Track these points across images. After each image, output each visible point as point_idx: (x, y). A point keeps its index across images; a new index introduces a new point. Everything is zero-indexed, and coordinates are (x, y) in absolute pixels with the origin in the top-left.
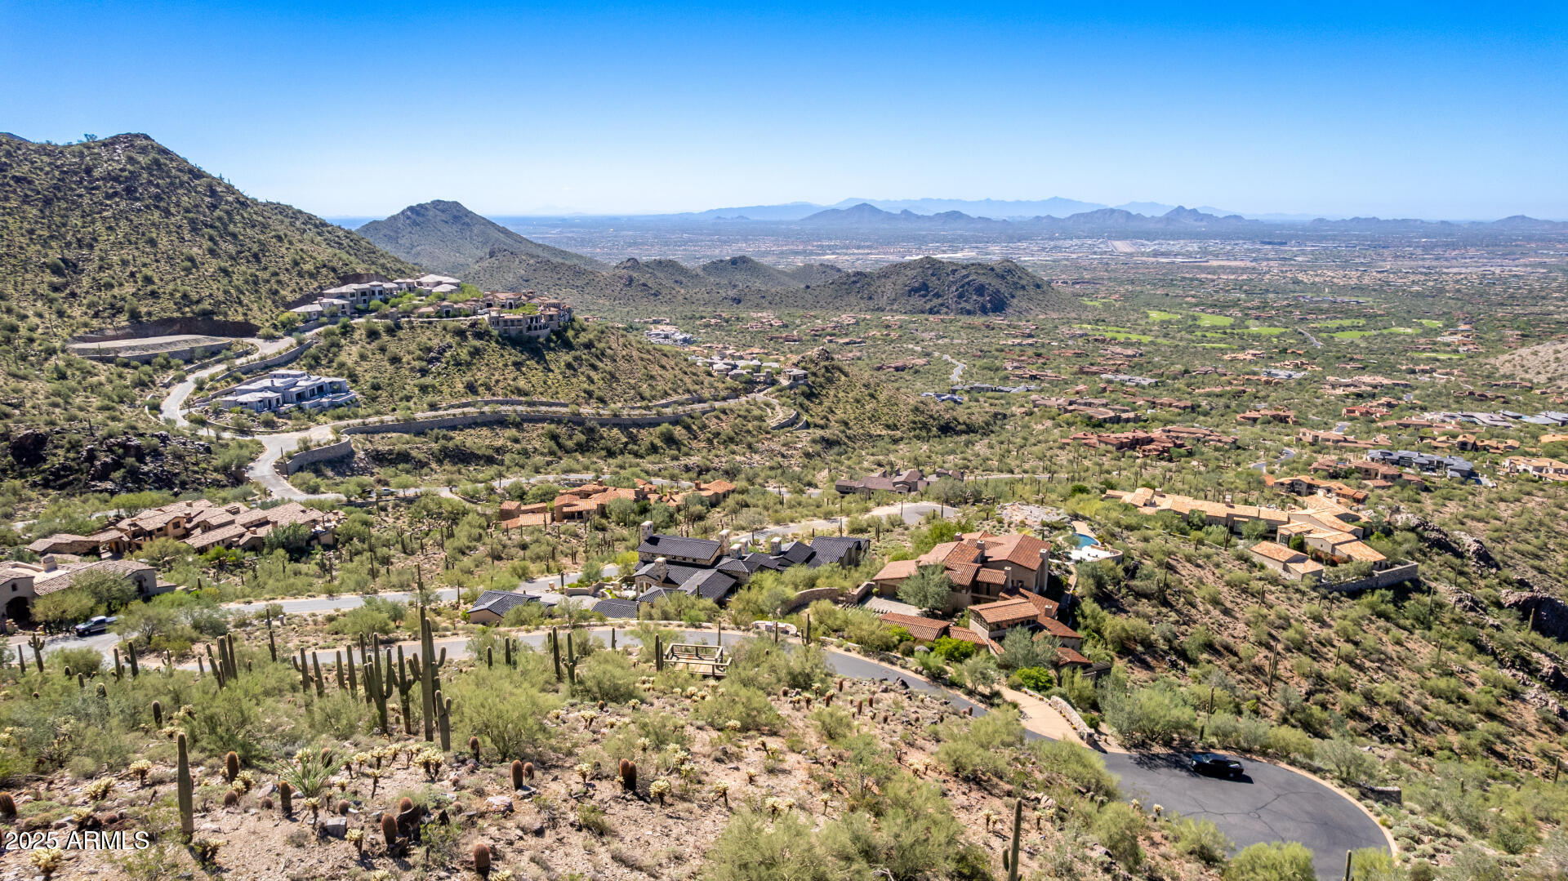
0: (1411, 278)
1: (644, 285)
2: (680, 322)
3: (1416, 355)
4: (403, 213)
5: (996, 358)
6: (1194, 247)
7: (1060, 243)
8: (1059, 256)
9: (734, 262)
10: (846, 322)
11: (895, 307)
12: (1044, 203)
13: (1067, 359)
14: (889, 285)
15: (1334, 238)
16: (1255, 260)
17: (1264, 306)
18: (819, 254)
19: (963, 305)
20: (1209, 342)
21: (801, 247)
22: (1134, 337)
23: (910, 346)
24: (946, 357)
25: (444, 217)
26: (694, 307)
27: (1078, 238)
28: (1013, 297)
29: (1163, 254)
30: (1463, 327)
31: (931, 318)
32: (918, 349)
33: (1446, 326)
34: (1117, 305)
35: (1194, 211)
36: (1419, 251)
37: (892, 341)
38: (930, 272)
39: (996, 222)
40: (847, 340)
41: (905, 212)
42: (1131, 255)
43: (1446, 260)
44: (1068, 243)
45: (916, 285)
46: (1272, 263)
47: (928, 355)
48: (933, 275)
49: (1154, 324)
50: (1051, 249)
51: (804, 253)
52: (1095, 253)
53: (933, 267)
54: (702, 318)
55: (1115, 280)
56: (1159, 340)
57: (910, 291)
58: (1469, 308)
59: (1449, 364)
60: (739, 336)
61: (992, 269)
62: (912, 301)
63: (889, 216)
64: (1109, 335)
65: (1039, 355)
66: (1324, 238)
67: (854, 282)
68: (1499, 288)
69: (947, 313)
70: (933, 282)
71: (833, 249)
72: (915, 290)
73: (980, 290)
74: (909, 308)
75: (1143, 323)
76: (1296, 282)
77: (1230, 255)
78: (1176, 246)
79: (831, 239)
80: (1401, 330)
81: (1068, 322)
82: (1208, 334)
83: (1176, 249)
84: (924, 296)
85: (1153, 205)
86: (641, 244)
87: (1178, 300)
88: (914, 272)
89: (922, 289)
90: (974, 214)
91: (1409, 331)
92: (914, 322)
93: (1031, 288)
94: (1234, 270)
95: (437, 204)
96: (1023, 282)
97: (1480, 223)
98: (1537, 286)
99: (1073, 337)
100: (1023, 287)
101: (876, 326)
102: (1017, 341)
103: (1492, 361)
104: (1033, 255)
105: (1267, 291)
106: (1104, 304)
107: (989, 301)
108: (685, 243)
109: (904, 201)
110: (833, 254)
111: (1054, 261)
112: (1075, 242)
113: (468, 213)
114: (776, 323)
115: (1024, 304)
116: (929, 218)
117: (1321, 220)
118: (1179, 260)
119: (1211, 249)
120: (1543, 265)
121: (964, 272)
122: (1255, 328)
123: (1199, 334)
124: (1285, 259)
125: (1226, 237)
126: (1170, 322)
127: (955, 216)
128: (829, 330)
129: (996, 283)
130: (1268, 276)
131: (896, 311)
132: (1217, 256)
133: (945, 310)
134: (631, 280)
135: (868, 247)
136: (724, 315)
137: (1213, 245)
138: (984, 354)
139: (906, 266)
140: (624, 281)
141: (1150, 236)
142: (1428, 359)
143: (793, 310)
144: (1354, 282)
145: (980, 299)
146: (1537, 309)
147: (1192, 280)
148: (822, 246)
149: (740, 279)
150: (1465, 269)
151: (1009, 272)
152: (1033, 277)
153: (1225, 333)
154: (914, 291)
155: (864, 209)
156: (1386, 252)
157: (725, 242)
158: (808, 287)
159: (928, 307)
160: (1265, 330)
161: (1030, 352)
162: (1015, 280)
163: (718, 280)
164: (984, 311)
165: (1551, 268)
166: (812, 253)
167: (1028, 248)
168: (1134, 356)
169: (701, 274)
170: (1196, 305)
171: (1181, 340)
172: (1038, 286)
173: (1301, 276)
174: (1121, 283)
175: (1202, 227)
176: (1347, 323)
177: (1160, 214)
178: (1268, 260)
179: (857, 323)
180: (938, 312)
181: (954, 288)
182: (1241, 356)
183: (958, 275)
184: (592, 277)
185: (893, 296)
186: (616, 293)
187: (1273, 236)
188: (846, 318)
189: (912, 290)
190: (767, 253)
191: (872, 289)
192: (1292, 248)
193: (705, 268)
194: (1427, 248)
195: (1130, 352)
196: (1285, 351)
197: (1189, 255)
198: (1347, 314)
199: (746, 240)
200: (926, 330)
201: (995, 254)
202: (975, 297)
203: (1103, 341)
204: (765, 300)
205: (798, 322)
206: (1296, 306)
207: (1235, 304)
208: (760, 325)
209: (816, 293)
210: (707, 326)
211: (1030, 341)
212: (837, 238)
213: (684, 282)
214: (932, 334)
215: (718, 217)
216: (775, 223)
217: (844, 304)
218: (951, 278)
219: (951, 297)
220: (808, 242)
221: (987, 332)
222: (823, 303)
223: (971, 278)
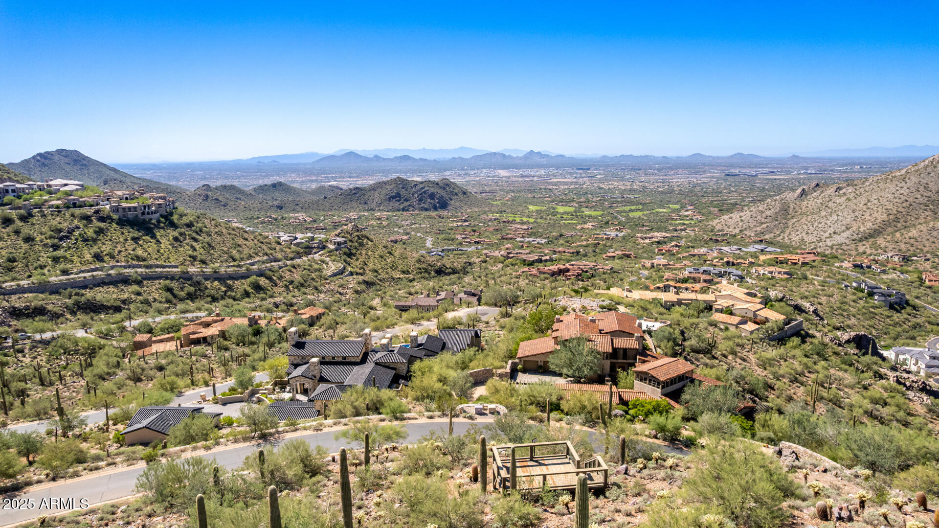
0: (656, 185)
1: (216, 199)
3: (673, 222)
4: (34, 157)
5: (450, 234)
6: (542, 172)
7: (468, 172)
8: (468, 179)
9: (274, 185)
10: (353, 217)
11: (381, 208)
12: (456, 150)
13: (491, 232)
14: (376, 195)
15: (613, 166)
16: (575, 178)
17: (588, 201)
18: (326, 182)
19: (422, 205)
20: (566, 220)
21: (314, 178)
22: (525, 219)
23: (396, 229)
24: (419, 235)
25: (67, 160)
26: (252, 212)
27: (478, 169)
28: (451, 200)
29: (526, 176)
30: (690, 208)
31: (405, 213)
32: (401, 231)
33: (681, 207)
34: (509, 203)
35: (539, 153)
37: (384, 227)
38: (401, 186)
39: (430, 161)
41: (376, 156)
42: (509, 177)
44: (472, 172)
45: (393, 194)
46: (585, 179)
47: (407, 234)
48: (403, 188)
49: (532, 212)
50: (464, 175)
51: (316, 181)
52: (489, 177)
53: (403, 183)
54: (258, 218)
55: (503, 190)
56: (539, 220)
57: (390, 198)
58: (688, 198)
59: (689, 225)
60: (285, 228)
61: (437, 184)
62: (391, 204)
63: (366, 159)
64: (511, 219)
65: (474, 231)
66: (608, 166)
67: (355, 194)
68: (699, 189)
69: (413, 211)
70: (403, 192)
71: (335, 179)
72: (393, 197)
73: (432, 196)
74: (390, 208)
75: (527, 211)
76: (600, 188)
77: (561, 176)
78: (532, 172)
79: (332, 173)
80: (661, 210)
81: (485, 213)
82: (564, 216)
83: (532, 173)
84: (399, 201)
85: (516, 150)
87: (541, 200)
88: (392, 187)
89: (397, 197)
90: (417, 157)
91: (665, 210)
92: (395, 216)
93: (460, 195)
94: (566, 183)
95: (60, 152)
96: (456, 191)
98: (715, 187)
99: (490, 220)
100: (456, 194)
101: (372, 219)
102: (459, 224)
103: (711, 223)
104: (453, 177)
105: (587, 193)
106: (502, 203)
107: (438, 203)
108: (239, 177)
109: (374, 150)
110: (335, 181)
111: (467, 182)
112: (476, 171)
113: (85, 158)
114: (309, 219)
115: (458, 204)
116: (391, 159)
117: (605, 157)
118: (535, 179)
119: (551, 173)
121: (422, 186)
122: (587, 212)
123: (559, 216)
124: (591, 177)
125: (558, 167)
126: (541, 210)
127: (406, 158)
128: (343, 222)
129: (441, 192)
130: (584, 186)
131: (382, 210)
132: (555, 176)
133: (412, 208)
134: (207, 197)
135: (356, 177)
136: (273, 216)
137: (552, 171)
138: (441, 232)
139: (385, 183)
140: (202, 197)
141: (516, 167)
142: (680, 224)
143: (318, 212)
144: (629, 187)
145: (433, 202)
146: (719, 198)
147: (545, 189)
148: (328, 177)
149: (280, 197)
150: (681, 180)
151: (446, 185)
152: (461, 188)
153: (573, 215)
155: (351, 155)
156: (640, 172)
157: (265, 176)
158: (325, 198)
159: (401, 207)
160: (593, 213)
161: (469, 229)
162: (451, 190)
163: (265, 197)
164: (435, 208)
165: (719, 179)
166: (321, 181)
168: (528, 229)
169: (253, 193)
170: (552, 202)
171: (550, 220)
172: (465, 193)
173: (601, 185)
174: (508, 192)
175: (544, 161)
176: (633, 208)
177: (521, 155)
178: (583, 177)
179: (360, 218)
180: (408, 210)
181: (416, 196)
182: (586, 226)
183: (418, 188)
184: (179, 195)
185: (379, 202)
186: (197, 205)
187: (582, 166)
188: (353, 215)
190: (294, 182)
191: (366, 197)
192: (593, 172)
193: (255, 190)
195: (525, 227)
196: (607, 223)
197: (540, 176)
198: (631, 203)
199: (276, 174)
200: (403, 220)
202: (429, 200)
203: (508, 222)
204: (297, 206)
205: (322, 218)
206: (605, 200)
207: (573, 200)
208: (298, 221)
209: (331, 201)
210: (262, 223)
211: (467, 223)
212: (336, 172)
213: (242, 198)
214: (408, 222)
215: (259, 162)
216: (296, 164)
217: (349, 207)
218: (414, 190)
219: (414, 201)
220: (318, 175)
221: (440, 220)
222: (335, 207)
223: (426, 189)
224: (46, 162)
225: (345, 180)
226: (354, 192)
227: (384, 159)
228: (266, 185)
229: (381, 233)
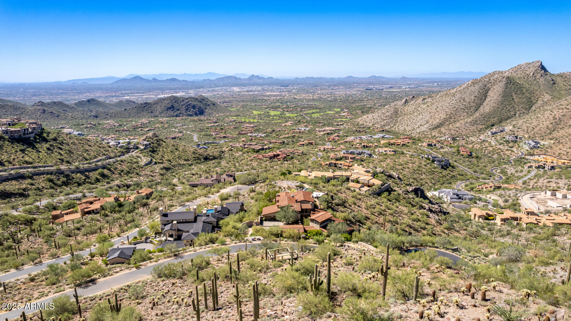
0: (327, 96)
1: (51, 112)
2: (74, 127)
3: (337, 120)
5: (207, 131)
6: (260, 88)
7: (214, 89)
8: (215, 93)
9: (89, 101)
11: (162, 115)
12: (205, 74)
13: (232, 129)
14: (158, 107)
15: (302, 84)
16: (280, 92)
17: (288, 107)
18: (122, 97)
19: (188, 113)
20: (275, 120)
21: (114, 94)
22: (252, 120)
23: (174, 129)
24: (188, 132)
26: (78, 121)
27: (220, 86)
28: (206, 109)
29: (250, 91)
30: (346, 110)
31: (178, 118)
32: (177, 130)
33: (341, 110)
34: (241, 109)
35: (257, 76)
36: (327, 87)
37: (166, 128)
39: (189, 82)
40: (148, 129)
41: (154, 79)
42: (240, 92)
43: (335, 90)
44: (217, 89)
45: (169, 106)
46: (286, 93)
47: (181, 132)
48: (175, 102)
49: (256, 115)
50: (212, 91)
51: (115, 96)
52: (227, 92)
53: (175, 99)
54: (83, 125)
55: (237, 101)
56: (260, 121)
57: (167, 109)
58: (345, 104)
59: (345, 122)
60: (102, 131)
61: (197, 99)
62: (169, 112)
63: (148, 81)
64: (243, 120)
65: (222, 129)
66: (299, 84)
67: (145, 107)
68: (351, 98)
69: (182, 116)
70: (176, 105)
71: (127, 94)
73: (194, 107)
74: (168, 115)
75: (252, 115)
76: (295, 99)
77: (272, 91)
78: (254, 88)
79: (126, 90)
80: (330, 112)
81: (227, 117)
82: (274, 118)
83: (254, 89)
84: (173, 110)
85: (243, 74)
86: (39, 95)
87: (260, 107)
88: (168, 102)
89: (172, 108)
90: (181, 79)
91: (332, 112)
92: (172, 120)
93: (211, 105)
94: (275, 96)
96: (208, 103)
97: (341, 78)
98: (360, 97)
99: (231, 122)
100: (209, 105)
101: (158, 123)
102: (212, 125)
103: (357, 120)
104: (206, 94)
105: (287, 102)
106: (237, 109)
107: (198, 111)
108: (61, 94)
109: (152, 75)
110: (128, 96)
111: (214, 95)
112: (219, 88)
114: (116, 124)
116: (164, 81)
117: (297, 78)
118: (256, 93)
119: (265, 89)
120: (359, 91)
121: (187, 101)
122: (288, 115)
123: (271, 118)
124: (289, 91)
125: (269, 85)
126: (260, 114)
127: (174, 80)
128: (139, 126)
129: (199, 104)
130: (286, 97)
131: (163, 117)
132: (268, 91)
133: (182, 115)
134: (44, 111)
135: (142, 93)
136: (92, 123)
137: (266, 87)
138: (202, 130)
139: (164, 99)
140: (41, 111)
141: (245, 85)
142: (340, 121)
143: (121, 119)
144: (311, 98)
145: (194, 110)
146: (362, 104)
147: (262, 99)
148: (123, 93)
150: (341, 92)
151: (203, 100)
152: (212, 101)
153: (279, 117)
154: (169, 109)
155: (137, 78)
156: (318, 88)
157: (80, 93)
158: (125, 109)
159: (175, 114)
160: (291, 115)
161: (219, 128)
162: (206, 102)
163: (83, 109)
164: (196, 115)
165: (362, 92)
166: (119, 96)
167: (203, 91)
168: (254, 127)
169: (75, 106)
170: (267, 108)
171: (266, 120)
172: (214, 104)
173: (295, 97)
174: (239, 102)
175: (261, 81)
176: (314, 111)
177: (246, 77)
178: (284, 92)
179: (149, 122)
180: (179, 116)
181: (184, 107)
182: (287, 124)
183: (185, 102)
184: (24, 110)
185: (161, 111)
186: (38, 117)
187: (284, 84)
188: (145, 121)
189: (168, 108)
190: (100, 97)
191: (152, 109)
192: (290, 88)
193: (76, 104)
194: (329, 86)
195: (252, 125)
196: (299, 121)
197: (259, 91)
198: (313, 108)
199: (89, 92)
200: (177, 123)
201: (192, 93)
202: (192, 110)
203: (242, 122)
204: (107, 116)
205: (125, 123)
206: (298, 106)
207: (279, 107)
208: (110, 126)
209: (130, 111)
211: (217, 124)
212: (128, 90)
213: (68, 110)
214: (180, 124)
215: (74, 83)
216: (100, 85)
217: (141, 115)
218: (182, 103)
219: (183, 109)
220: (116, 92)
221: (200, 122)
222: (133, 115)
223: (190, 103)
225: (134, 95)
226: (144, 105)
227: (160, 81)
228: (83, 101)
229: (164, 132)
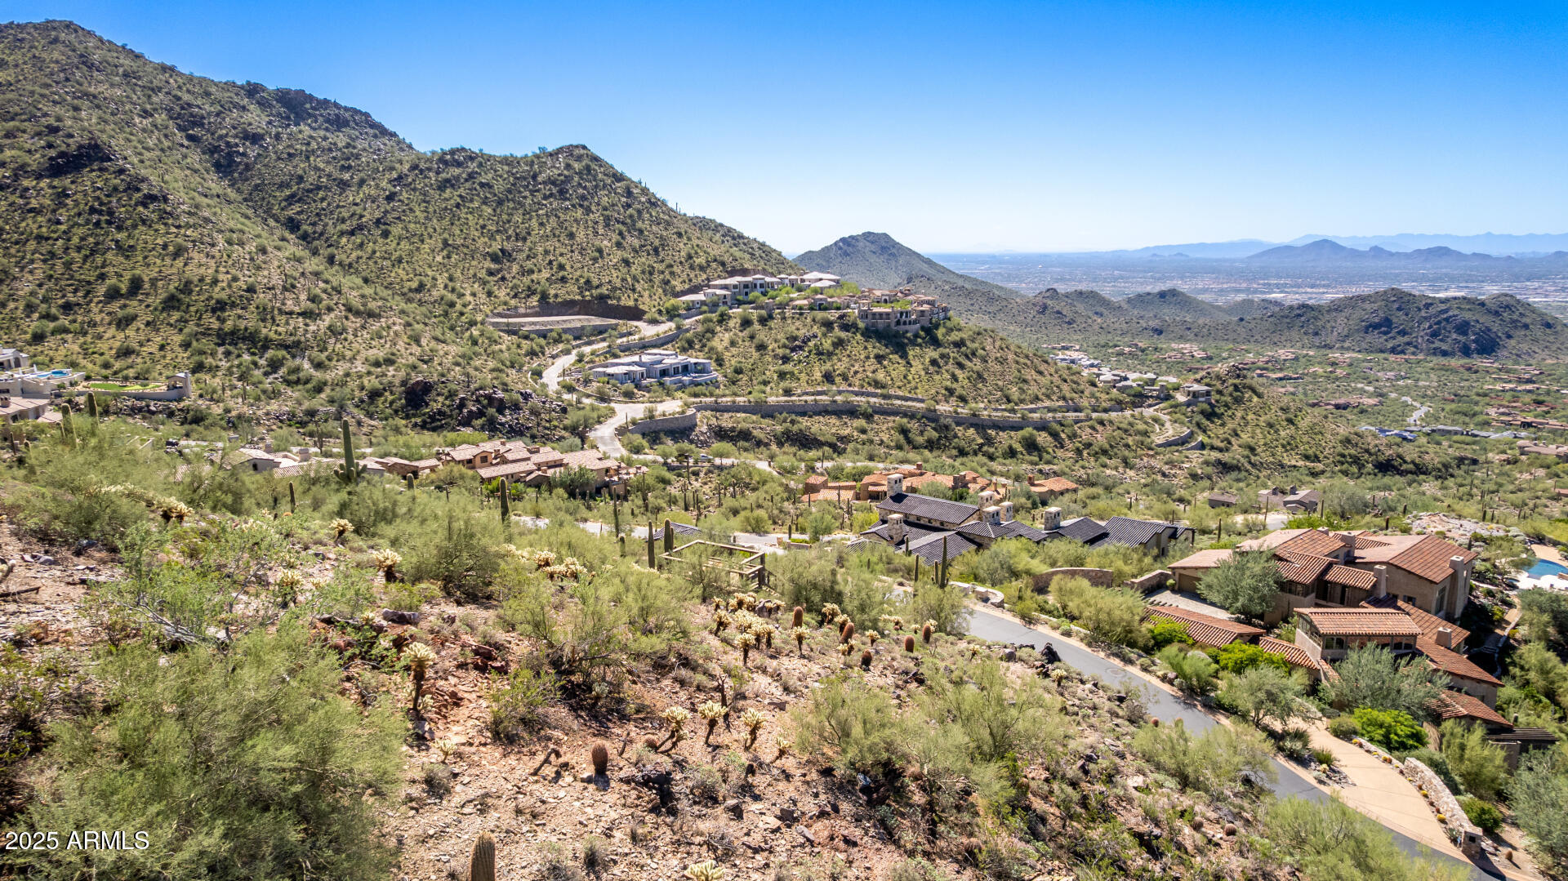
1: (1058, 312)
2: (1091, 350)
4: (836, 243)
5: (1476, 403)
10: (1283, 357)
11: (1346, 345)
14: (1341, 319)
18: (1265, 293)
19: (1437, 344)
21: (1244, 285)
23: (1360, 386)
24: (1406, 398)
25: (873, 247)
26: (1110, 337)
28: (1509, 337)
31: (1392, 357)
32: (1371, 389)
37: (1337, 379)
38: (1396, 306)
39: (1497, 259)
40: (1280, 375)
41: (1375, 249)
45: (1377, 320)
47: (1381, 395)
48: (1399, 309)
51: (1247, 290)
53: (1402, 301)
54: (1116, 346)
57: (1367, 327)
60: (1154, 366)
61: (1483, 305)
62: (1369, 338)
63: (1354, 254)
67: (1299, 315)
69: (1413, 353)
70: (1399, 318)
71: (1281, 288)
72: (1376, 326)
73: (1463, 328)
74: (1364, 345)
79: (1281, 278)
84: (1385, 333)
86: (1069, 280)
88: (1375, 306)
89: (1384, 325)
90: (1467, 250)
93: (1537, 330)
95: (868, 236)
96: (1527, 320)
100: (1526, 326)
101: (1319, 363)
102: (1510, 386)
104: (1546, 296)
107: (1475, 341)
108: (1115, 279)
110: (1281, 292)
113: (895, 245)
114: (1199, 354)
115: (1525, 347)
116: (1407, 256)
121: (1443, 307)
127: (1442, 252)
128: (1260, 364)
129: (1486, 320)
131: (1348, 349)
133: (1413, 349)
134: (1045, 307)
135: (1324, 286)
136: (1140, 344)
138: (1458, 398)
139: (1363, 299)
140: (1038, 308)
143: (1221, 344)
145: (1462, 338)
148: (1270, 285)
149: (1168, 313)
151: (1506, 309)
152: (1541, 315)
154: (1372, 327)
155: (1324, 246)
157: (1159, 279)
158: (1242, 320)
159: (1389, 345)
161: (1528, 398)
162: (1515, 317)
163: (1139, 313)
164: (1466, 352)
166: (1256, 291)
167: (1540, 287)
169: (1125, 306)
172: (1548, 326)
179: (1296, 359)
180: (1403, 352)
181: (1427, 325)
183: (1432, 310)
185: (1345, 332)
186: (1029, 320)
188: (1283, 353)
189: (1370, 326)
190: (1205, 291)
191: (1320, 323)
193: (1129, 301)
199: (1182, 278)
200: (1383, 370)
201: (1490, 290)
202: (1454, 336)
204: (1189, 332)
205: (1225, 355)
208: (1179, 356)
209: (1251, 326)
210: (1119, 354)
211: (1529, 387)
212: (1288, 276)
213: (1105, 312)
214: (1391, 374)
215: (1155, 255)
216: (1217, 260)
217: (1283, 338)
218: (1423, 314)
219: (1421, 335)
220: (1254, 279)
221: (1466, 375)
222: (1258, 337)
223: (1450, 313)
224: (850, 250)
225: (1301, 290)
226: (1298, 312)
227: (1391, 254)
228: (1149, 294)
229: (1326, 389)
